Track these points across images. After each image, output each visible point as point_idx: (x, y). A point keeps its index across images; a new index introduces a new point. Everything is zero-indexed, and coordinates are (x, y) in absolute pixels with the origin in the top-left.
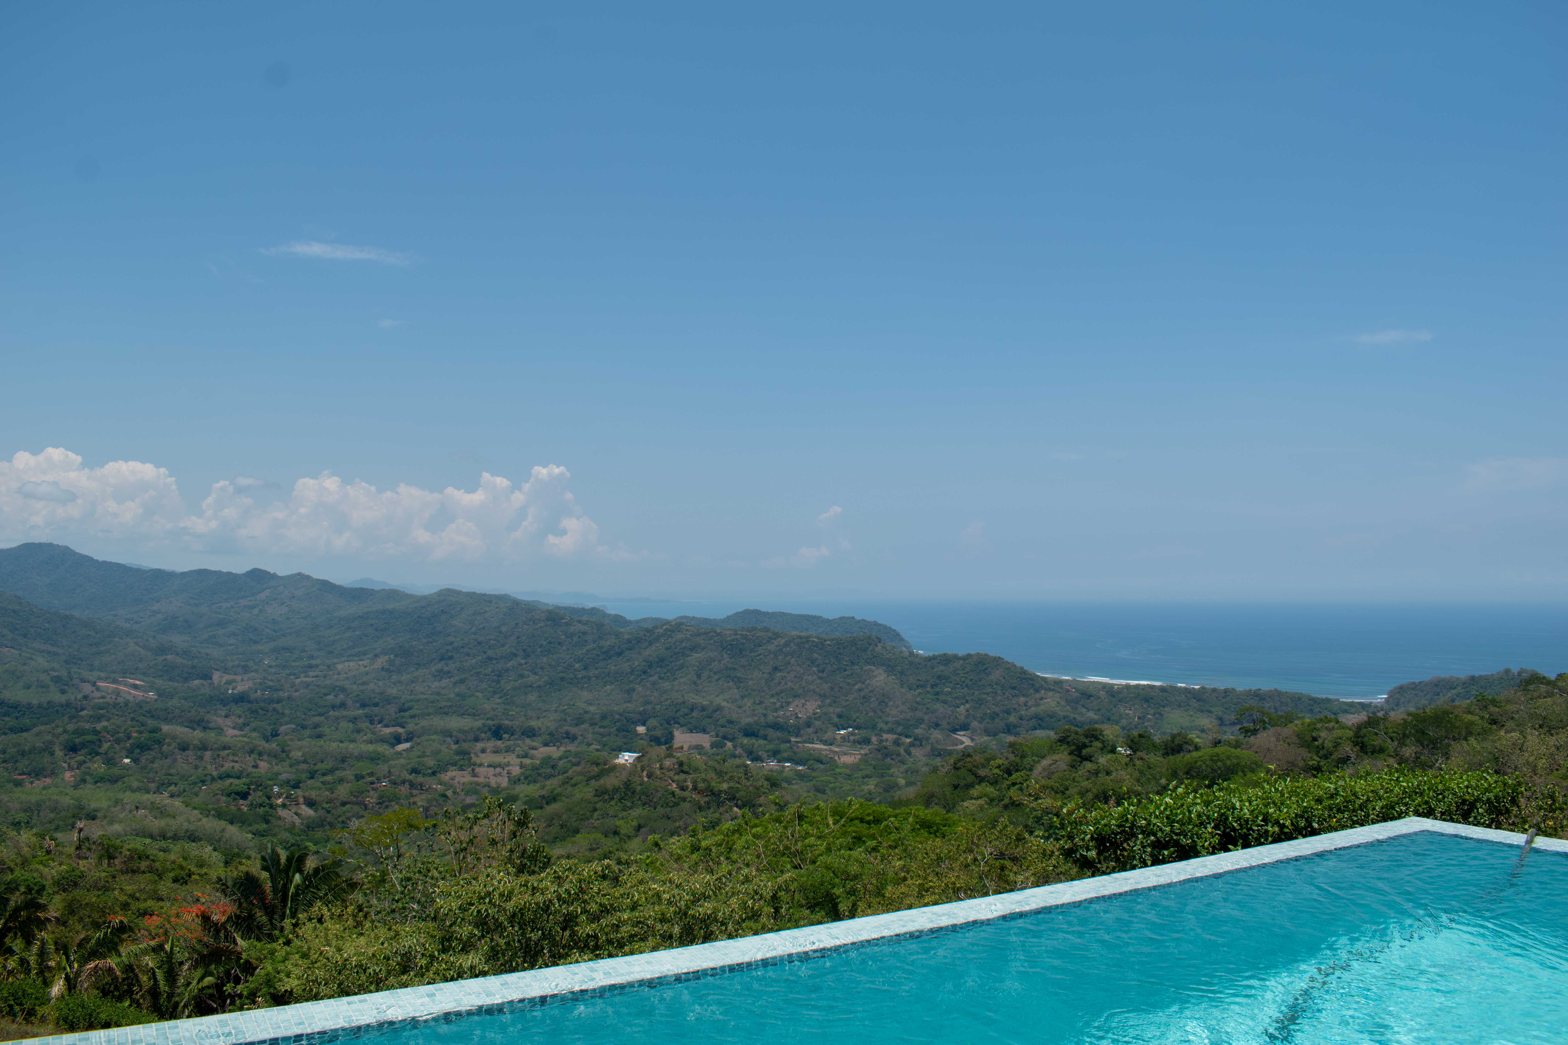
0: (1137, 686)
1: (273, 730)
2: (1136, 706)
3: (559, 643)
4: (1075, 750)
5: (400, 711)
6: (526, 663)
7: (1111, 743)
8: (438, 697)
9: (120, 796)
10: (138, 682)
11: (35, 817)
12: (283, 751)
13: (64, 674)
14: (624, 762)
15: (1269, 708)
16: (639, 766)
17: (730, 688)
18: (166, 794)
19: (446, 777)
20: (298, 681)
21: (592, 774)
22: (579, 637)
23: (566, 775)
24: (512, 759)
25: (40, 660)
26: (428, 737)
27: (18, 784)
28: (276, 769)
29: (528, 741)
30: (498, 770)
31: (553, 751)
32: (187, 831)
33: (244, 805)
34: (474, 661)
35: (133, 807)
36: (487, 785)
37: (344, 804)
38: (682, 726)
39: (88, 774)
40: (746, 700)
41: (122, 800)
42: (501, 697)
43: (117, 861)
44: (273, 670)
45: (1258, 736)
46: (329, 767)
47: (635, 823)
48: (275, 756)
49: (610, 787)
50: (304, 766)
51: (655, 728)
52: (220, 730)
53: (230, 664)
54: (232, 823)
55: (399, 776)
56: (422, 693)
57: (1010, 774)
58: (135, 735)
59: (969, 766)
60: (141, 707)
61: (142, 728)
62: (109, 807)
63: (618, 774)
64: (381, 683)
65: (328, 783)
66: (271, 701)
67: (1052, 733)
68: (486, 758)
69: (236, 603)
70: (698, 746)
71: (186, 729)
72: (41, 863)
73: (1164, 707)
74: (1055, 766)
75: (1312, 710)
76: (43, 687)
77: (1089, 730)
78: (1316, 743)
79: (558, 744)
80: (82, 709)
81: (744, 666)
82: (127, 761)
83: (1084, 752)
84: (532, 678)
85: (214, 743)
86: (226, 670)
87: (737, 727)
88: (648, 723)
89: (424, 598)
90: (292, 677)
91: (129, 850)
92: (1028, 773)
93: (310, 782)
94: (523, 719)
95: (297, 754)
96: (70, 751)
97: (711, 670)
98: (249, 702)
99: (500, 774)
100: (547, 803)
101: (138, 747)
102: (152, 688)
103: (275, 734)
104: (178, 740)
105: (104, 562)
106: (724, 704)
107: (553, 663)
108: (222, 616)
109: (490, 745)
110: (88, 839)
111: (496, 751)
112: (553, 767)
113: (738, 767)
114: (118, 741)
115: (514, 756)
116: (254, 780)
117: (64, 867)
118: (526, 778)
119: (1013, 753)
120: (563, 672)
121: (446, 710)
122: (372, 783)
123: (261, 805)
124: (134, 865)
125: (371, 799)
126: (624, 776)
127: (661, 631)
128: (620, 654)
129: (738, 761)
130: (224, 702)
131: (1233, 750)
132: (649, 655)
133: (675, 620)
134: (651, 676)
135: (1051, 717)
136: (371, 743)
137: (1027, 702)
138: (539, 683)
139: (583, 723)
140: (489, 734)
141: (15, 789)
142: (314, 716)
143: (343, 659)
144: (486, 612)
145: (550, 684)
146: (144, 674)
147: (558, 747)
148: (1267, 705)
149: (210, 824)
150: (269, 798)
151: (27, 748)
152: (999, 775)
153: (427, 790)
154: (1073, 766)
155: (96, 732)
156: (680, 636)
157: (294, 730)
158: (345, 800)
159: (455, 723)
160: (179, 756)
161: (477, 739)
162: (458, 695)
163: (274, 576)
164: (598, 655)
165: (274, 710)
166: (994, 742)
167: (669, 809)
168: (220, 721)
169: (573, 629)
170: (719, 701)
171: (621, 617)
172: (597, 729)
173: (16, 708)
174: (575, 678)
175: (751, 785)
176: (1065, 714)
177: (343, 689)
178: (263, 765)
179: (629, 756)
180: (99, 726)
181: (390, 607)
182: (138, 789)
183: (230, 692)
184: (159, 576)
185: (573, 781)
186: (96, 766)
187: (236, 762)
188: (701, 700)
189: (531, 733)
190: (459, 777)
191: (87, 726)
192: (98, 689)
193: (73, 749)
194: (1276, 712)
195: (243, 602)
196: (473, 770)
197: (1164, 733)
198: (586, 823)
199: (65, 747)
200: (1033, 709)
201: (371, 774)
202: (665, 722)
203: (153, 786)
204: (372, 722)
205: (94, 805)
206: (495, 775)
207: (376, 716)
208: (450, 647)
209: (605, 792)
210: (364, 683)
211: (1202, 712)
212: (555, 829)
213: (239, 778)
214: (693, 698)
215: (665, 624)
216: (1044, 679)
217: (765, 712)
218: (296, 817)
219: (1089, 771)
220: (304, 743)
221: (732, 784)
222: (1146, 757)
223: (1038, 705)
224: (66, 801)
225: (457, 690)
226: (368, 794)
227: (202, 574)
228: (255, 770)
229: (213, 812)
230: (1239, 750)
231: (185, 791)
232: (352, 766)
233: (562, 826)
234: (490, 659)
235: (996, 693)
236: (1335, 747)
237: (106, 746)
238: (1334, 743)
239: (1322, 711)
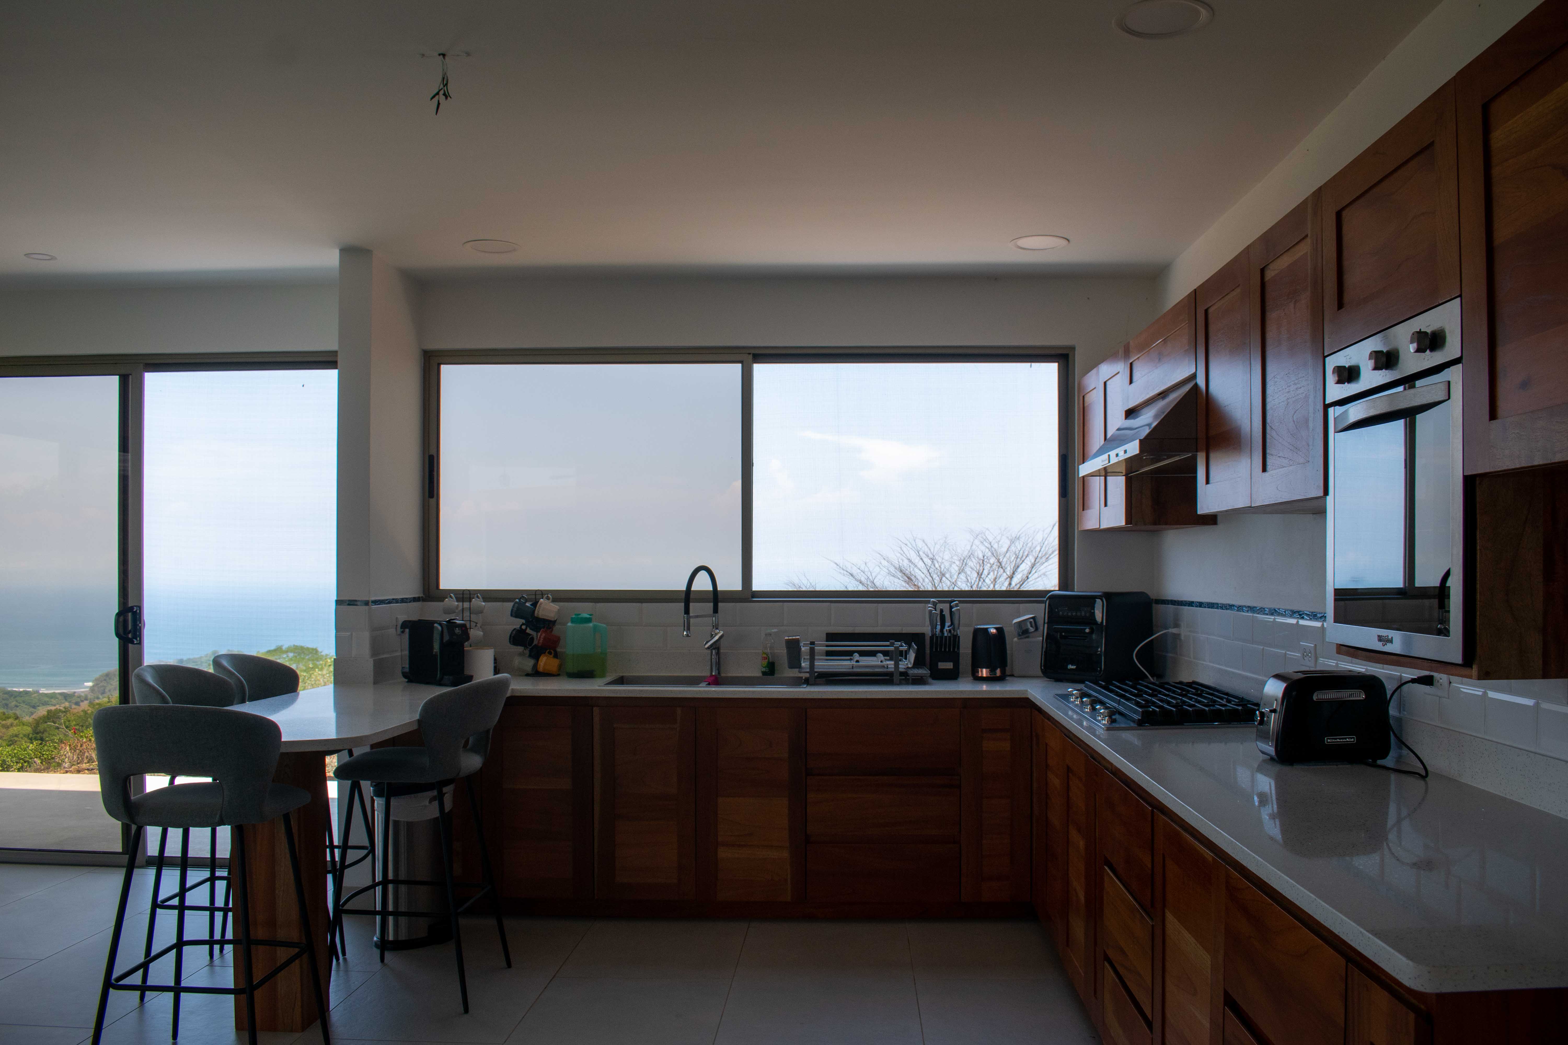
238: (9, 741)
239: (19, 704)
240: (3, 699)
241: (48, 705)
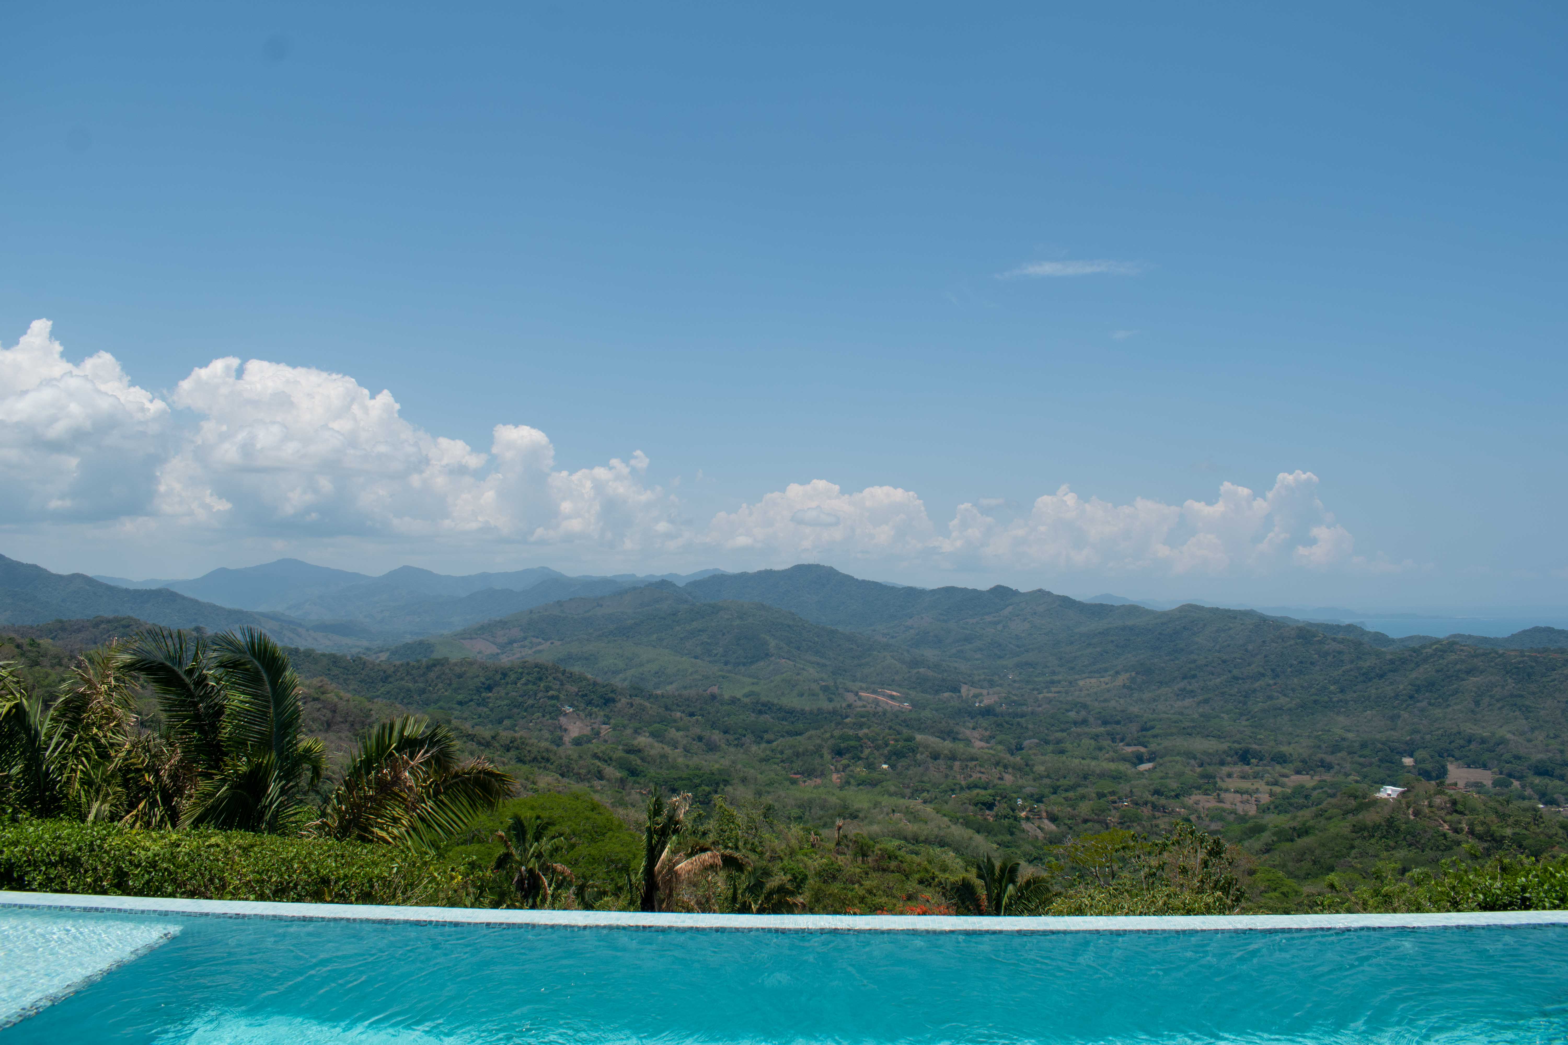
1: (1017, 743)
3: (1312, 663)
5: (1142, 731)
6: (1275, 684)
8: (1181, 717)
9: (879, 798)
10: (894, 693)
11: (807, 813)
12: (1027, 765)
13: (831, 683)
14: (1386, 796)
16: (1404, 801)
17: (1516, 718)
18: (920, 801)
19: (1190, 800)
20: (1041, 696)
21: (1350, 807)
22: (1334, 656)
23: (1319, 807)
24: (1260, 785)
25: (811, 670)
26: (1171, 759)
27: (794, 782)
28: (1020, 782)
29: (1278, 768)
30: (1245, 797)
31: (1307, 781)
32: (937, 837)
33: (990, 815)
34: (1219, 680)
35: (890, 810)
36: (1234, 812)
37: (1085, 821)
38: (1457, 759)
39: (852, 776)
40: (1537, 732)
41: (880, 803)
42: (1248, 720)
43: (870, 859)
44: (1017, 685)
46: (1071, 783)
47: (1399, 866)
48: (1020, 770)
49: (1369, 823)
50: (1047, 781)
51: (1424, 761)
52: (968, 742)
53: (976, 678)
54: (978, 832)
55: (1141, 797)
56: (1165, 713)
58: (892, 742)
60: (897, 717)
61: (898, 737)
62: (869, 808)
63: (1379, 810)
64: (1122, 701)
65: (1071, 800)
66: (1016, 715)
68: (1234, 784)
69: (981, 619)
70: (1478, 783)
71: (938, 740)
72: (806, 855)
76: (814, 695)
79: (1312, 772)
80: (847, 717)
81: (1534, 693)
82: (885, 766)
84: (1282, 700)
85: (963, 754)
86: (973, 684)
87: (1526, 764)
88: (1416, 754)
89: (1165, 614)
90: (1035, 692)
91: (880, 850)
93: (1053, 797)
94: (1272, 743)
95: (1040, 769)
96: (836, 754)
97: (1491, 697)
98: (995, 715)
99: (1247, 802)
100: (1299, 836)
101: (895, 754)
102: (906, 698)
103: (1020, 748)
104: (930, 750)
105: (864, 581)
106: (1509, 736)
107: (1306, 684)
108: (968, 632)
109: (1237, 769)
110: (846, 836)
111: (1244, 777)
112: (1307, 797)
113: (1525, 810)
114: (878, 748)
115: (1263, 783)
116: (999, 792)
117: (824, 860)
118: (1276, 807)
120: (1316, 694)
121: (1189, 731)
122: (1115, 802)
123: (1005, 817)
124: (884, 864)
125: (1113, 818)
126: (1386, 812)
127: (1429, 651)
128: (1381, 676)
129: (1526, 804)
130: (972, 714)
132: (1416, 678)
133: (1447, 638)
134: (1418, 701)
136: (1113, 761)
138: (1290, 705)
139: (1340, 751)
140: (1235, 758)
141: (791, 787)
142: (1057, 731)
143: (1084, 676)
144: (1230, 629)
145: (1302, 707)
146: (900, 686)
147: (1312, 776)
149: (958, 832)
150: (1013, 810)
151: (801, 750)
153: (1169, 813)
155: (859, 739)
156: (1453, 657)
157: (1037, 745)
158: (1087, 817)
159: (1199, 745)
160: (931, 765)
161: (1222, 763)
162: (1201, 716)
163: (1016, 593)
164: (1357, 677)
165: (1019, 724)
167: (1440, 853)
168: (968, 732)
169: (1327, 647)
170: (1503, 732)
171: (1383, 635)
172: (1357, 758)
173: (792, 713)
174: (1331, 701)
175: (1542, 833)
177: (1085, 706)
178: (1008, 778)
179: (1392, 791)
180: (861, 733)
181: (1130, 623)
182: (895, 794)
183: (977, 705)
184: (912, 594)
185: (1327, 814)
186: (858, 769)
187: (983, 773)
188: (1480, 731)
189: (1281, 759)
190: (1205, 802)
191: (851, 732)
192: (860, 699)
193: (839, 753)
195: (988, 618)
196: (1218, 795)
198: (1342, 861)
199: (833, 751)
201: (1113, 793)
202: (1436, 755)
203: (908, 791)
204: (1113, 740)
205: (857, 806)
206: (1241, 802)
207: (1118, 734)
208: (1192, 666)
209: (1364, 828)
210: (1105, 700)
212: (1306, 865)
213: (985, 789)
214: (1469, 728)
215: (1435, 643)
217: (1562, 747)
218: (1038, 831)
220: (1047, 758)
221: (1517, 830)
224: (833, 800)
225: (1201, 710)
226: (1109, 813)
227: (949, 591)
228: (1000, 782)
229: (961, 820)
231: (936, 798)
232: (1094, 784)
233: (1314, 862)
234: (1236, 678)
237: (867, 751)
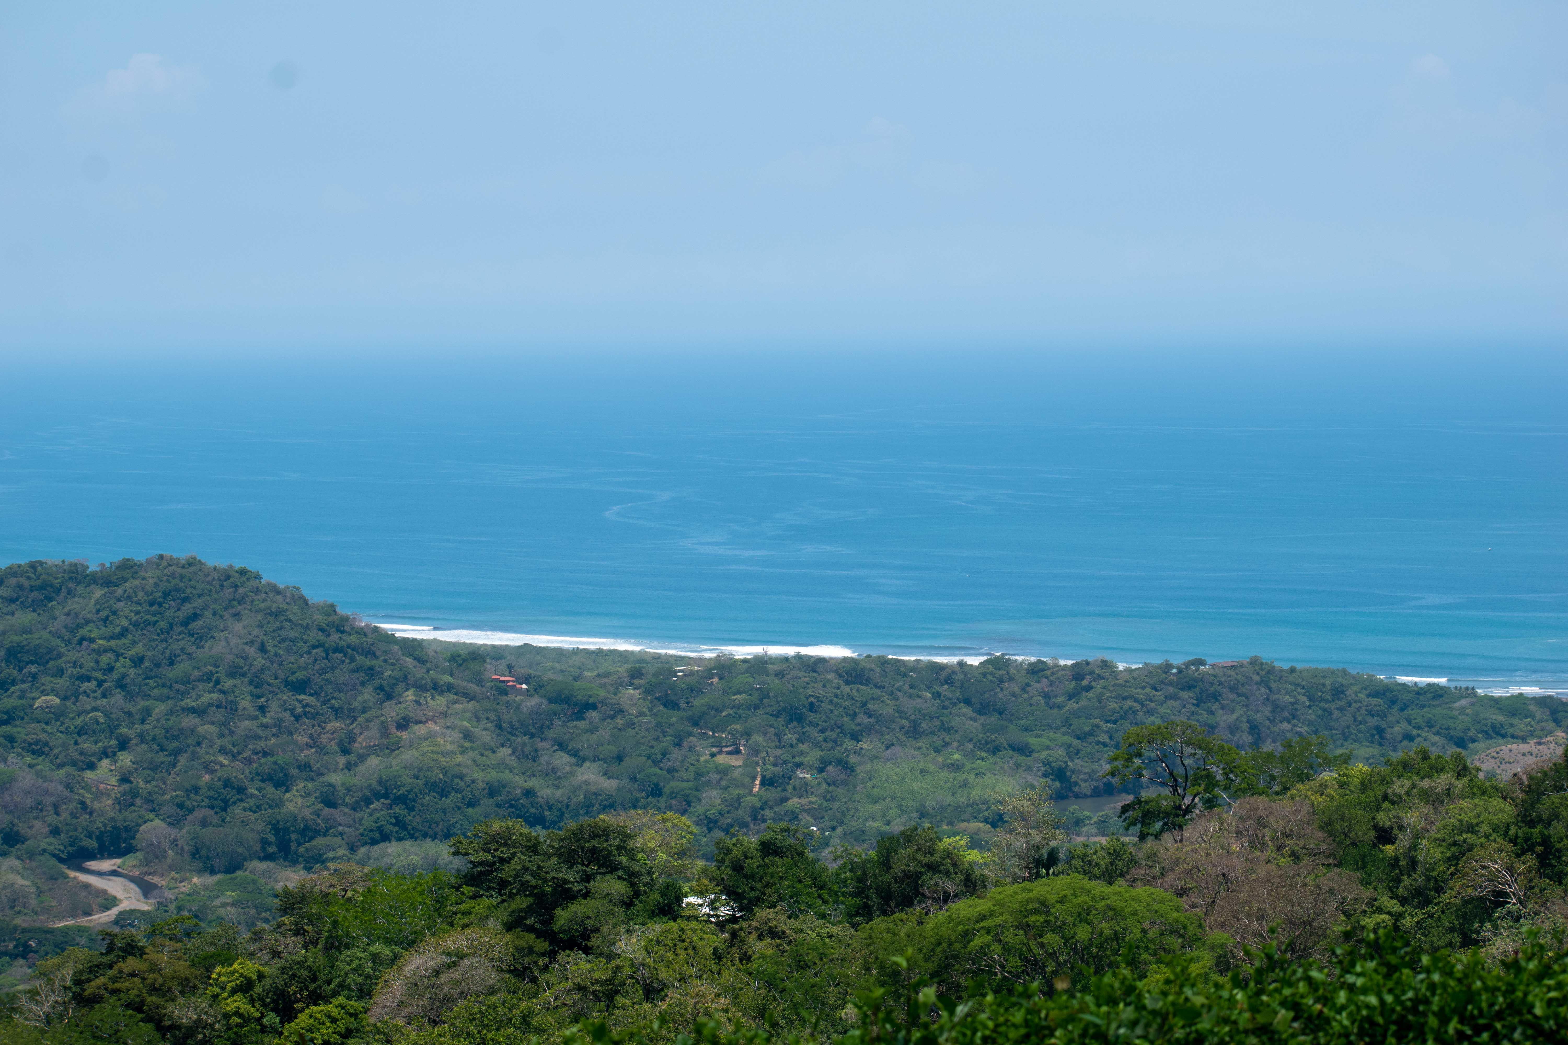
0: (759, 665)
2: (758, 738)
4: (529, 911)
7: (661, 881)
15: (1233, 729)
45: (1188, 832)
57: (288, 1014)
59: (134, 988)
67: (442, 851)
73: (856, 737)
74: (455, 974)
75: (1380, 731)
77: (577, 835)
78: (1389, 849)
83: (563, 916)
92: (355, 1005)
119: (298, 931)
131: (1099, 887)
135: (442, 790)
137: (352, 739)
148: (1224, 719)
152: (246, 1020)
154: (521, 972)
166: (231, 895)
176: (493, 775)
194: (1256, 743)
197: (859, 836)
200: (373, 761)
211: (995, 750)
216: (412, 647)
219: (580, 988)
222: (786, 925)
223: (393, 748)
230: (1120, 885)
235: (232, 708)
236: (1453, 860)
238: (1449, 846)
239: (1415, 732)
240: (1371, 714)
241: (1503, 736)
